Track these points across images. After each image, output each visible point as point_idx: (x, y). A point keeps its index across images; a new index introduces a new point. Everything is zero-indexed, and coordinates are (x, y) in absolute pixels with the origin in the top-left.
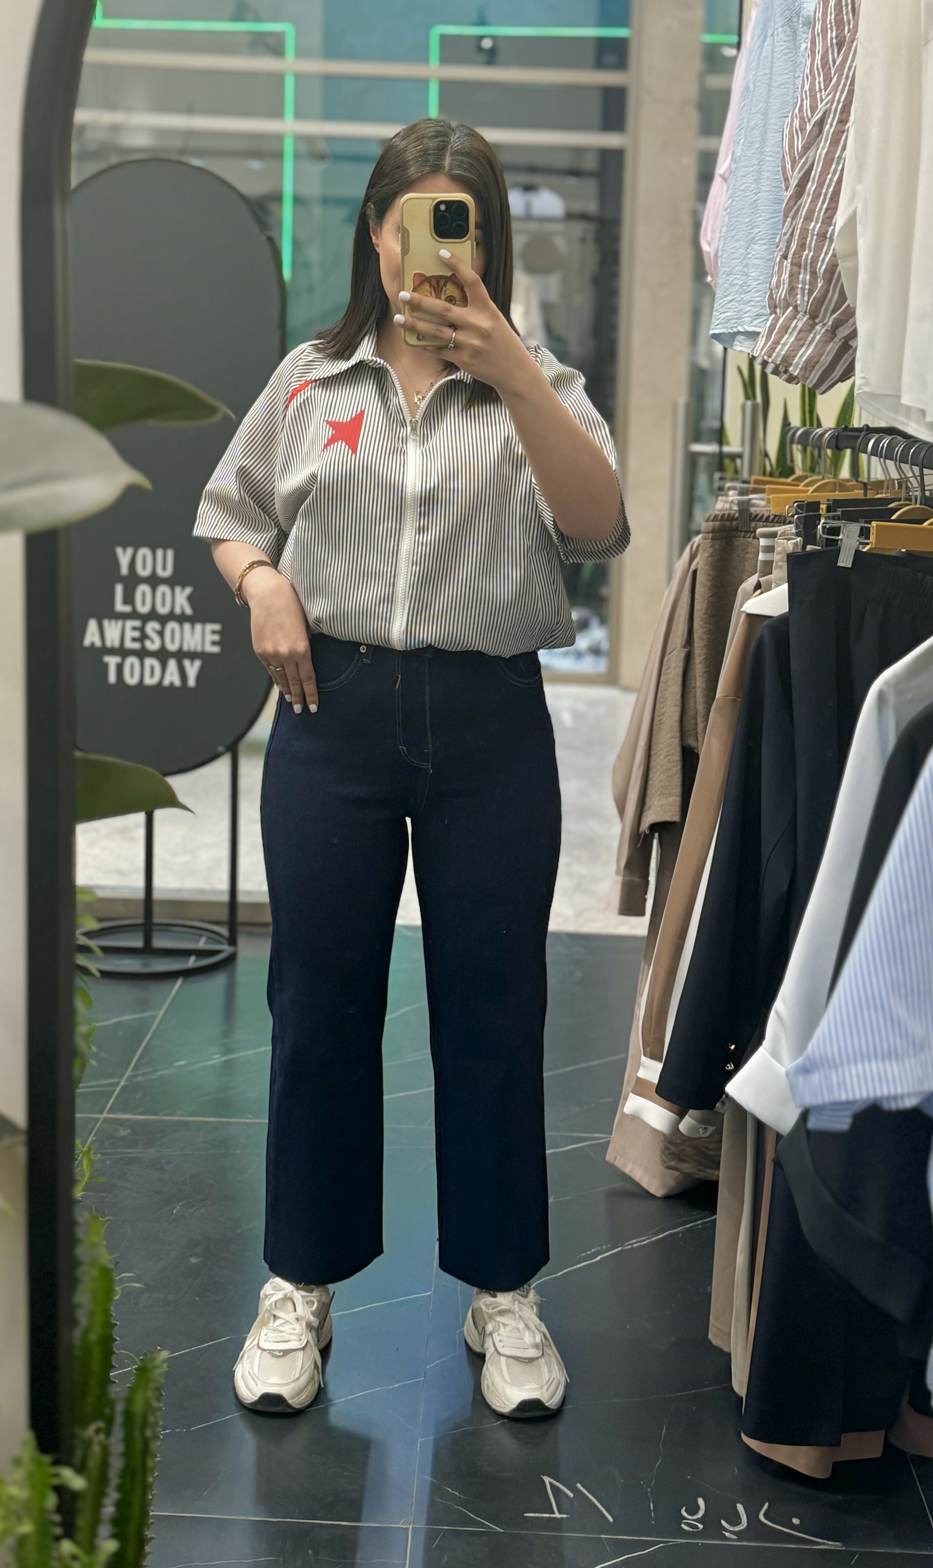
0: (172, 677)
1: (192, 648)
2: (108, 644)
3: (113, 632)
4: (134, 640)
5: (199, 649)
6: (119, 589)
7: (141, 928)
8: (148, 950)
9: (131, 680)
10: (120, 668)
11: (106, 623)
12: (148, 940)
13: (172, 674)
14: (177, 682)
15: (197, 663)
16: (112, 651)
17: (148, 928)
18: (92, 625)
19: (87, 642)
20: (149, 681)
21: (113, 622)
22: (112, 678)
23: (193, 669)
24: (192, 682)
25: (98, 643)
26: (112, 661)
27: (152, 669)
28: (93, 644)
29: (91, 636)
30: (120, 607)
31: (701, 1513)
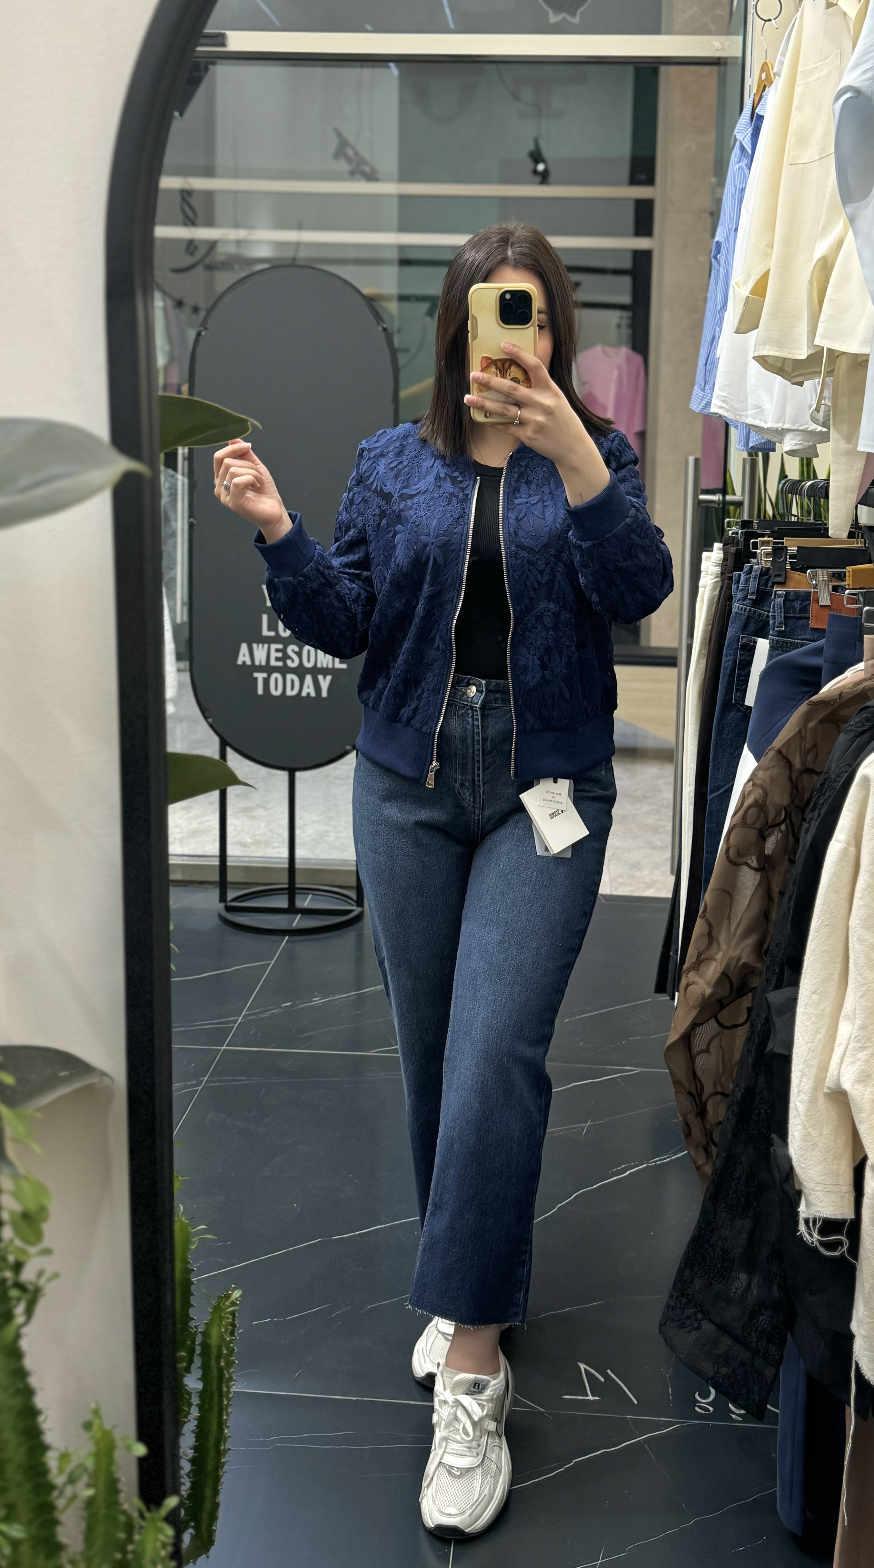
0: (309, 689)
1: (325, 666)
2: (257, 663)
3: (260, 653)
4: (277, 659)
5: (330, 666)
6: (265, 618)
7: (286, 892)
8: (292, 909)
9: (276, 693)
10: (266, 682)
11: (255, 646)
12: (292, 901)
13: (309, 687)
14: (313, 694)
15: (329, 678)
16: (260, 669)
17: (292, 891)
18: (244, 648)
19: (240, 662)
20: (289, 693)
21: (261, 645)
22: (260, 691)
23: (325, 683)
24: (324, 694)
25: (249, 663)
26: (260, 676)
27: (293, 682)
28: (244, 662)
29: (243, 657)
30: (265, 632)
31: (712, 1397)
